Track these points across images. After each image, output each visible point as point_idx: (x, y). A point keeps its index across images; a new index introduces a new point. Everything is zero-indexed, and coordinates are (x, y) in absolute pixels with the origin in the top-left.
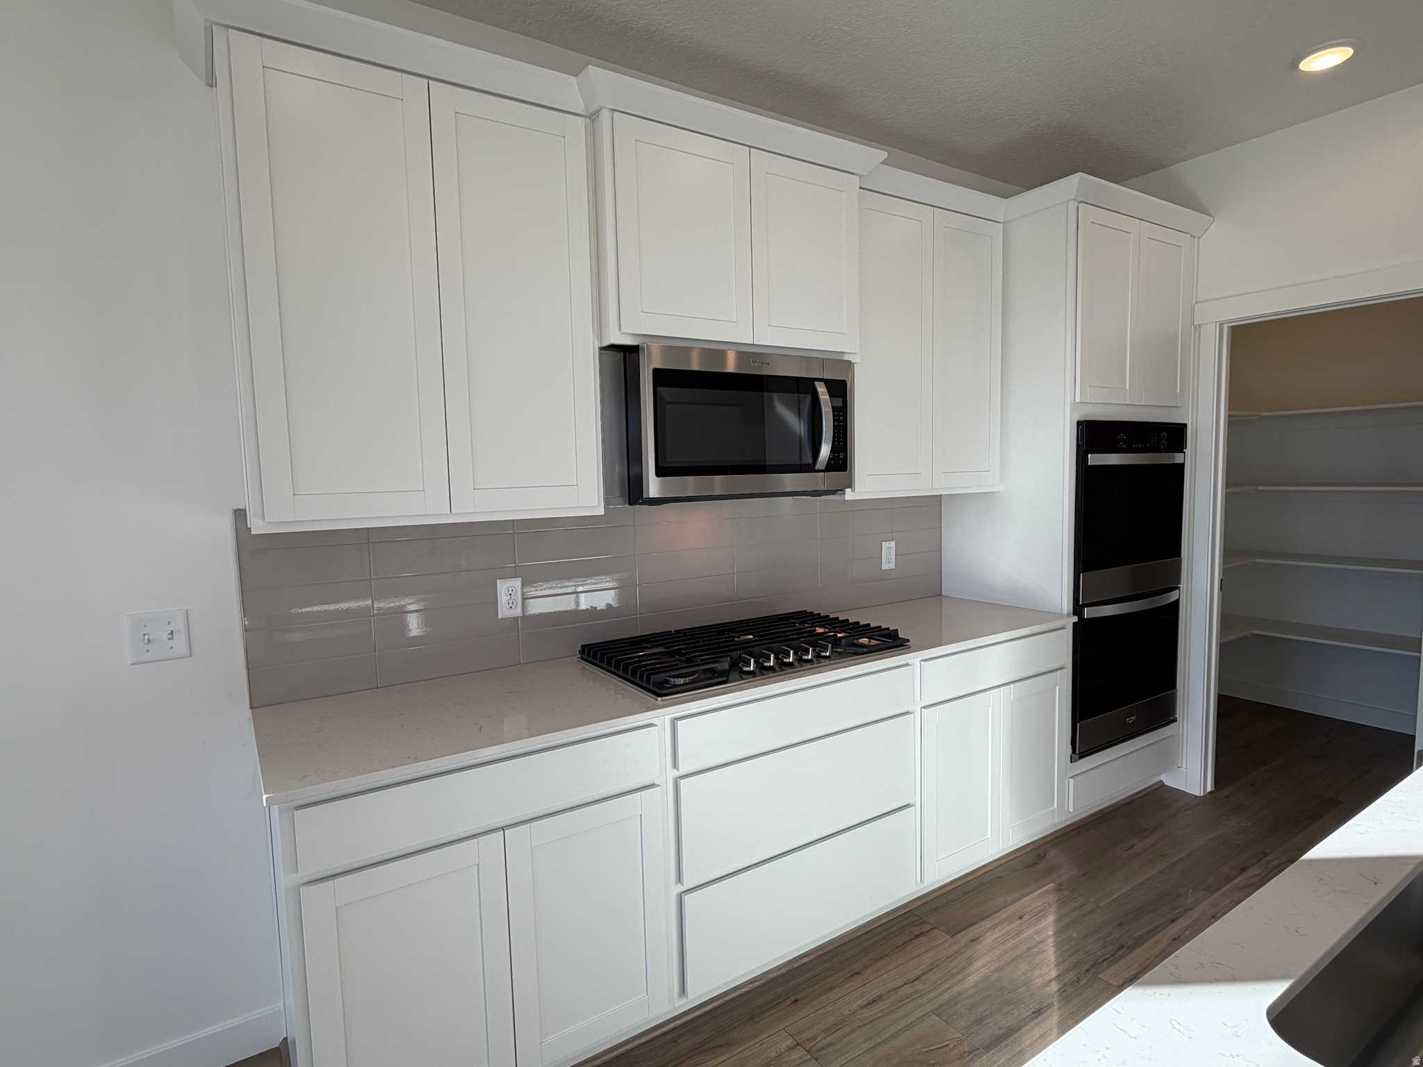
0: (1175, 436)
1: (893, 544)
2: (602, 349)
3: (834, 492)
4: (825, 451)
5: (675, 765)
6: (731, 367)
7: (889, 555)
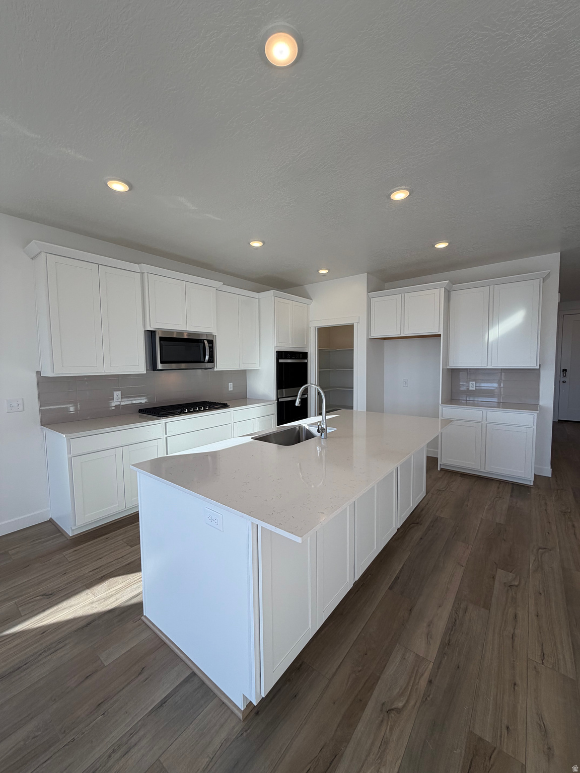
0: (304, 355)
1: (232, 383)
2: (145, 331)
3: (211, 368)
4: (207, 357)
5: (166, 434)
6: (186, 337)
7: (231, 386)
